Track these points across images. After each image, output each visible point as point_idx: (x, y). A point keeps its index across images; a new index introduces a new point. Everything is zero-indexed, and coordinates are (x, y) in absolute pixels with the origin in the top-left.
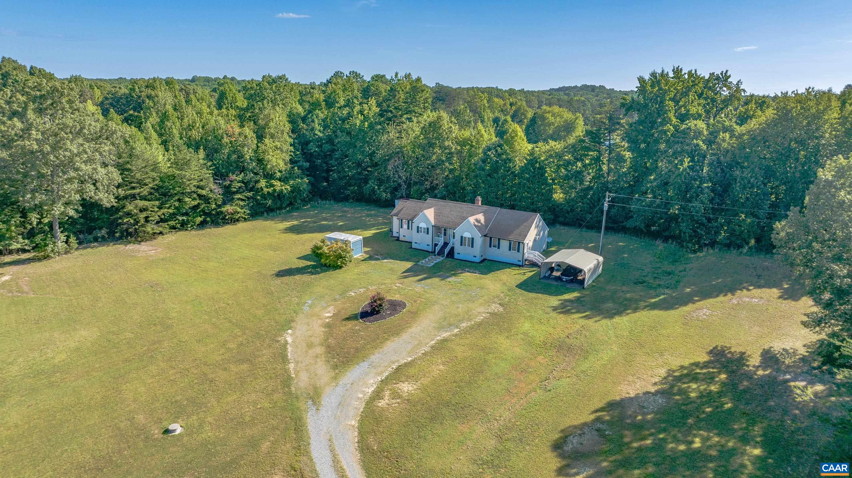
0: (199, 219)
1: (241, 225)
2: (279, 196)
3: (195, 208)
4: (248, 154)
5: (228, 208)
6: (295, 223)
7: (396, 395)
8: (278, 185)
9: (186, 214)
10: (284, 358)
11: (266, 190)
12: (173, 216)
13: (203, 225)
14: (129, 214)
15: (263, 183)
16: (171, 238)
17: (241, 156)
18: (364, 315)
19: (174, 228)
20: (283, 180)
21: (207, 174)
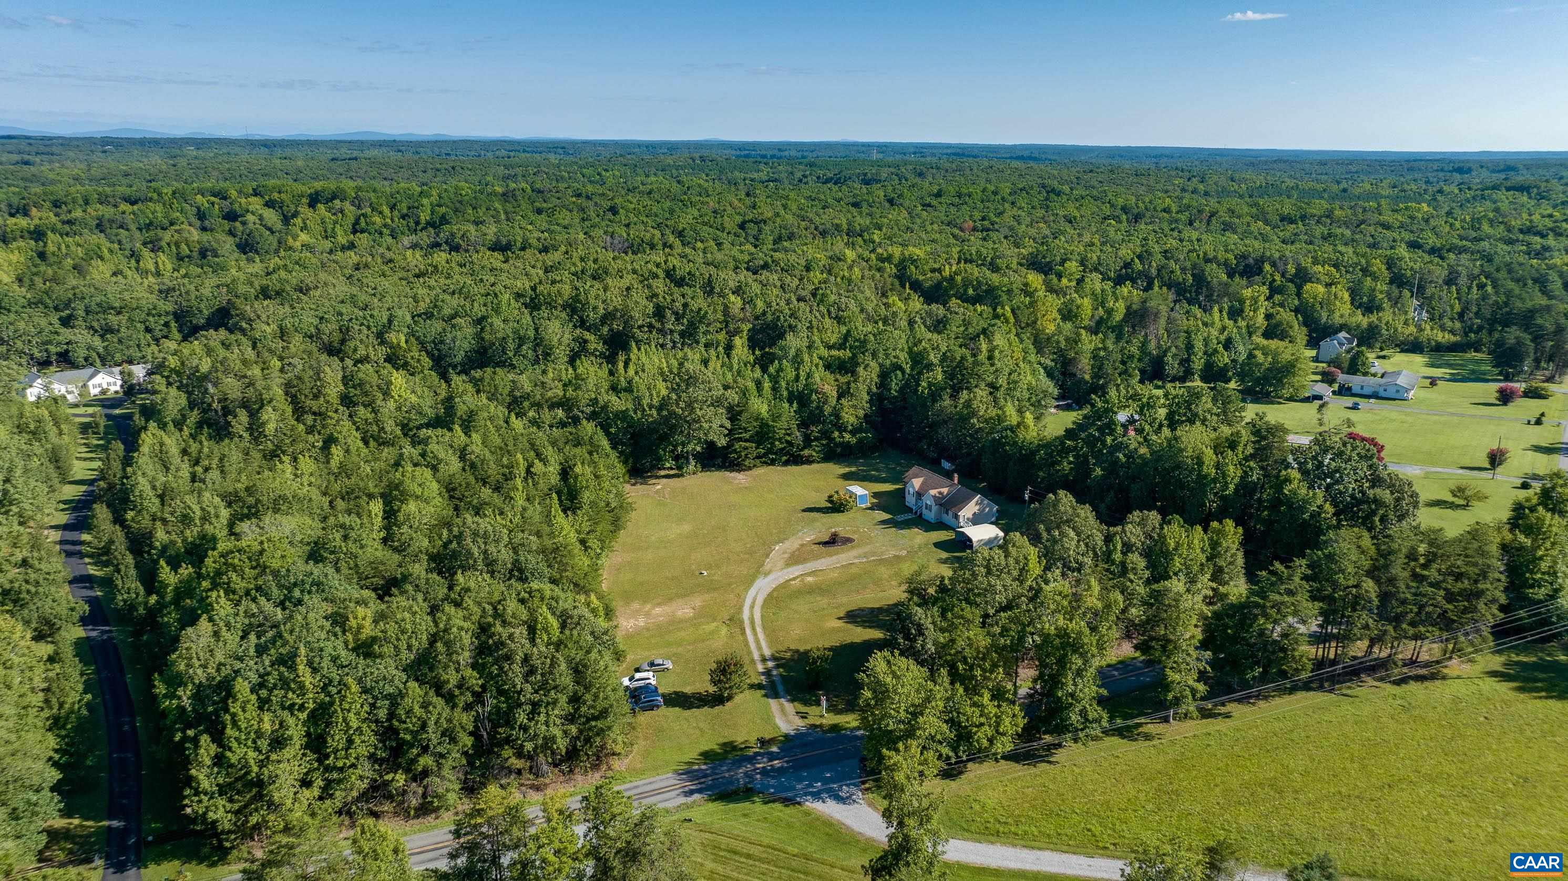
0: (784, 458)
1: (815, 466)
2: (846, 446)
3: (783, 449)
4: (827, 410)
5: (806, 452)
6: (853, 469)
7: (802, 581)
8: (847, 436)
9: (776, 454)
10: (767, 556)
11: (838, 440)
12: (765, 455)
13: (786, 463)
14: (735, 451)
15: (836, 434)
16: (762, 471)
17: (822, 411)
18: (826, 544)
19: (765, 463)
20: (853, 433)
21: (794, 424)
